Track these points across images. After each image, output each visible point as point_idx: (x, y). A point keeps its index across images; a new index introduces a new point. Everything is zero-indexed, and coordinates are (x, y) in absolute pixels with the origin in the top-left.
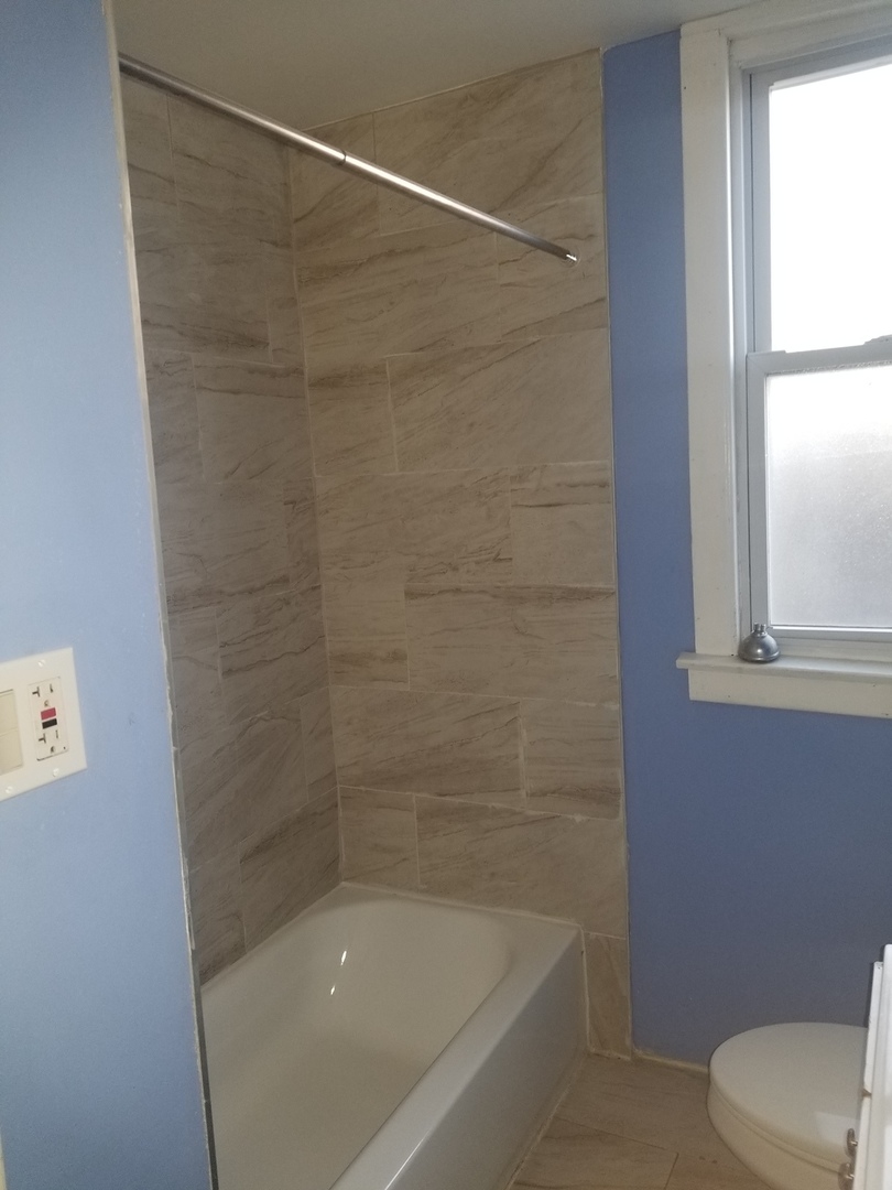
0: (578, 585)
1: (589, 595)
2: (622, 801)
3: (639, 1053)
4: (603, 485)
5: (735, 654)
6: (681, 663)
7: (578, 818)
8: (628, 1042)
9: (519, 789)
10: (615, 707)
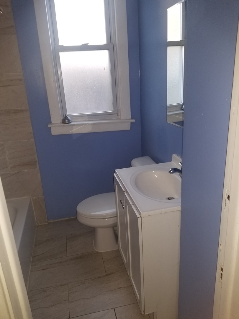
0: (17, 109)
1: (21, 111)
2: (37, 163)
3: (49, 221)
4: (21, 80)
5: (61, 122)
6: (49, 126)
7: (26, 171)
8: (47, 220)
9: (8, 167)
10: (33, 140)
